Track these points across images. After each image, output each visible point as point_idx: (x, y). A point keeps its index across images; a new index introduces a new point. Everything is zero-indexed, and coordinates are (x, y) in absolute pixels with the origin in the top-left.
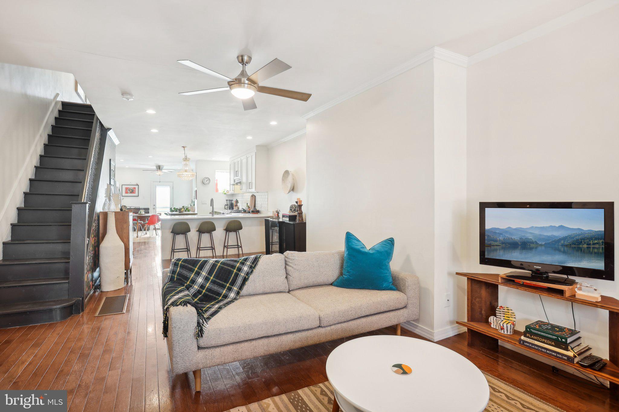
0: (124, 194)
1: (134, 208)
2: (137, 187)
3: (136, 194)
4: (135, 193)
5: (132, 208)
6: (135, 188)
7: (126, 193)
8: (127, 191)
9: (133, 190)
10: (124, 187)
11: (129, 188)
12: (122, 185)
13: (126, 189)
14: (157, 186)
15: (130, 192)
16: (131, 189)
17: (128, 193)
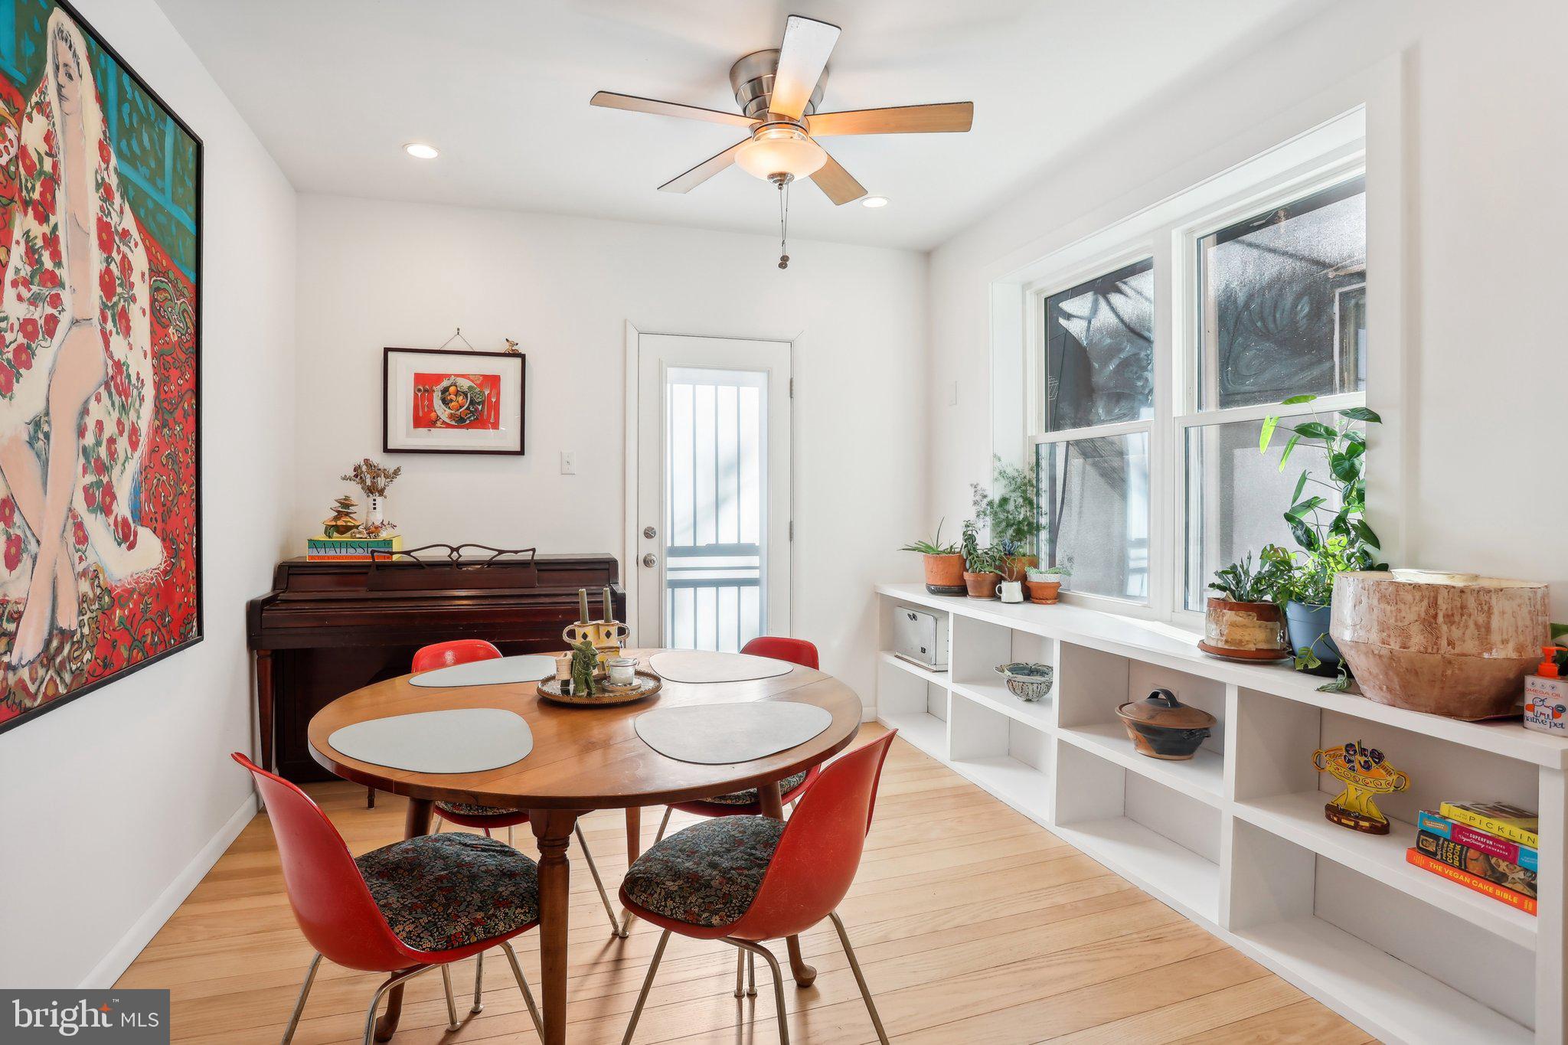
0: (403, 434)
1: (486, 555)
2: (507, 370)
3: (505, 436)
4: (496, 426)
5: (467, 554)
6: (494, 381)
7: (423, 419)
8: (426, 403)
9: (483, 403)
10: (404, 369)
11: (448, 376)
12: (387, 350)
13: (419, 390)
14: (672, 372)
15: (451, 416)
16: (465, 388)
17: (439, 424)
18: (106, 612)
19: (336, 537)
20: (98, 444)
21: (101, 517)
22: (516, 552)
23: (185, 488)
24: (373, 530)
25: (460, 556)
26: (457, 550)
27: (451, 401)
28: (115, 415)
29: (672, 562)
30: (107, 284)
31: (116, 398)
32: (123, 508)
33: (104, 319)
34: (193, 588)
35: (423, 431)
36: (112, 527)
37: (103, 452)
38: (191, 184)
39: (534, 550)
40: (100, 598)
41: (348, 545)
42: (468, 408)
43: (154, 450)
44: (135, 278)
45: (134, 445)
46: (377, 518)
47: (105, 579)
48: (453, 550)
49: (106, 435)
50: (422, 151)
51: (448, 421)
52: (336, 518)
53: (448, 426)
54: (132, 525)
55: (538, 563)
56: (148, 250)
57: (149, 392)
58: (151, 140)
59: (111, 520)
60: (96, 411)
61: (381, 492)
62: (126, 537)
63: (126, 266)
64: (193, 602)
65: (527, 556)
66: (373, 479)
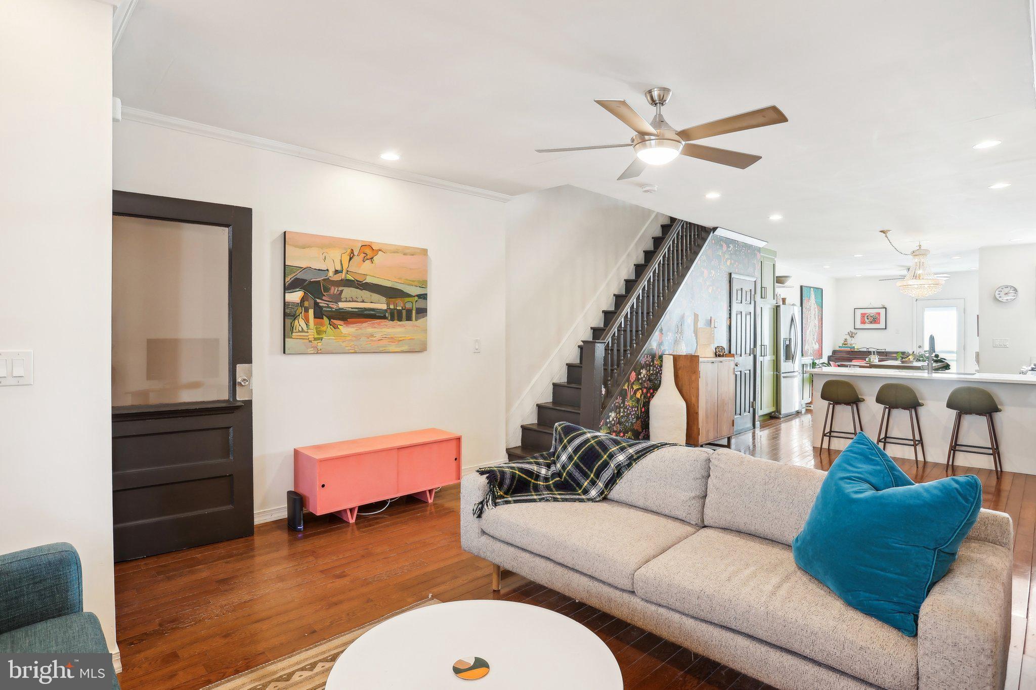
0: (858, 325)
4: (879, 323)
5: (870, 350)
6: (879, 314)
7: (863, 322)
8: (863, 319)
9: (876, 318)
10: (859, 312)
11: (868, 313)
12: (855, 308)
13: (862, 316)
14: (926, 309)
15: (869, 322)
16: (872, 315)
17: (866, 323)
19: (844, 346)
22: (881, 349)
24: (851, 344)
25: (868, 350)
27: (869, 318)
35: (863, 325)
38: (822, 296)
41: (846, 347)
42: (873, 320)
43: (818, 333)
46: (852, 342)
52: (844, 342)
53: (868, 324)
55: (886, 352)
58: (818, 294)
61: (854, 337)
66: (852, 335)
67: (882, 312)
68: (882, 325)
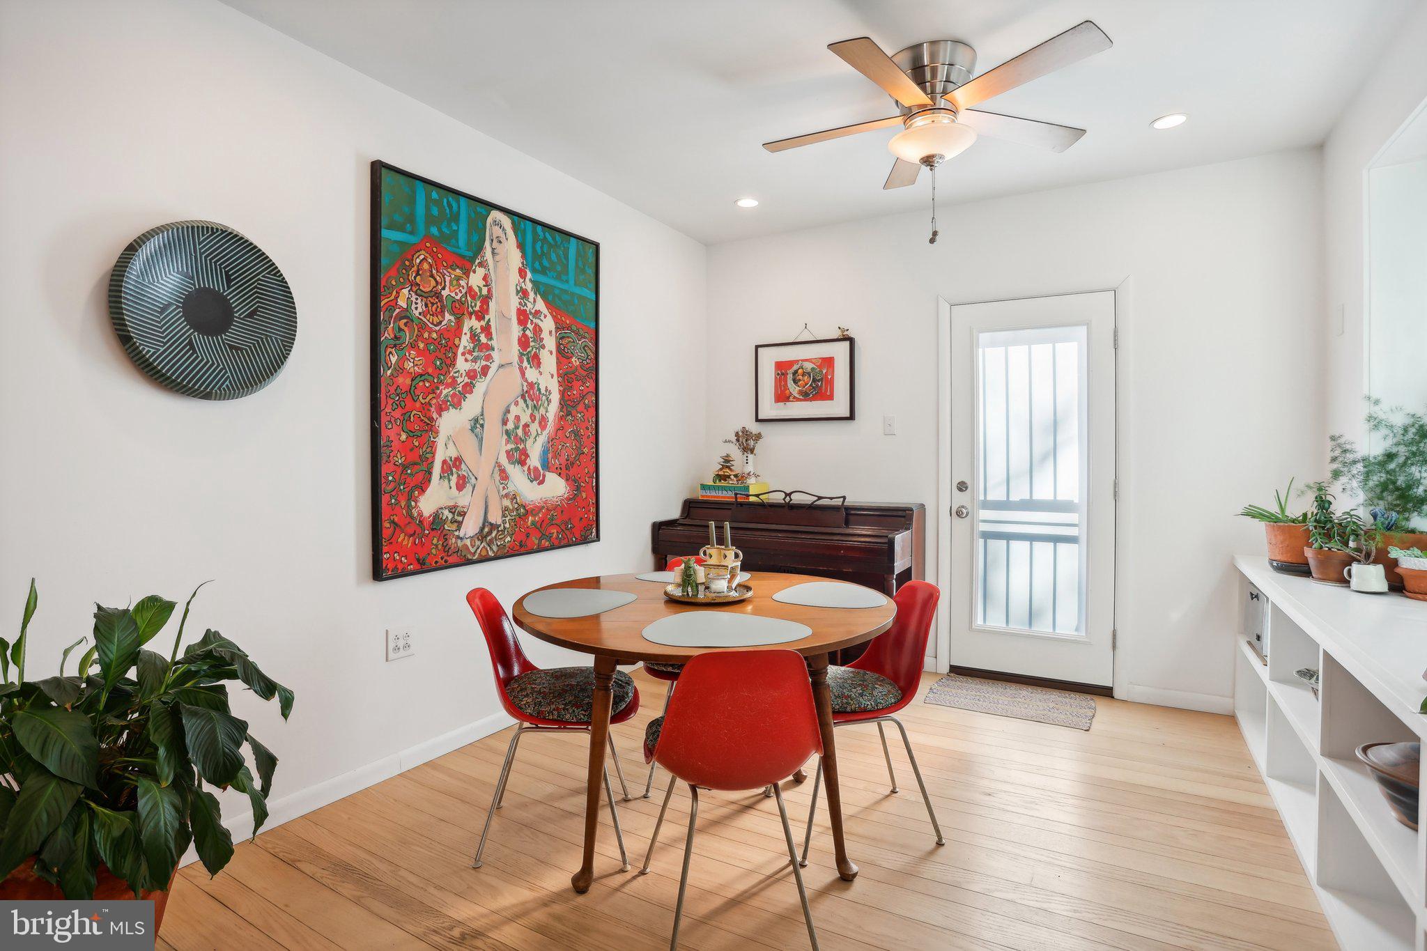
0: (770, 409)
1: (807, 500)
4: (831, 397)
5: (797, 499)
6: (829, 362)
7: (782, 396)
8: (783, 383)
9: (822, 380)
10: (769, 358)
11: (797, 362)
12: (757, 347)
13: (778, 374)
14: (984, 337)
15: (800, 392)
16: (809, 370)
17: (791, 399)
18: (523, 518)
19: (718, 484)
20: (517, 427)
21: (518, 467)
22: (831, 498)
23: (586, 450)
24: (741, 478)
25: (791, 500)
26: (789, 495)
27: (800, 380)
28: (530, 411)
29: (985, 514)
30: (523, 342)
31: (529, 402)
32: (534, 460)
33: (521, 361)
34: (593, 510)
35: (781, 404)
36: (526, 472)
37: (520, 432)
38: (591, 271)
39: (844, 498)
40: (517, 510)
41: (723, 488)
42: (811, 385)
43: (560, 429)
44: (545, 335)
45: (543, 427)
46: (750, 468)
47: (521, 499)
48: (787, 495)
49: (522, 422)
50: (748, 203)
51: (797, 396)
52: (721, 469)
53: (798, 400)
54: (542, 471)
55: (848, 509)
56: (555, 318)
57: (555, 397)
58: (558, 256)
59: (526, 468)
60: (515, 411)
61: (752, 451)
62: (536, 477)
63: (538, 330)
64: (592, 517)
65: (838, 502)
66: (746, 441)
67: (840, 352)
68: (839, 406)
